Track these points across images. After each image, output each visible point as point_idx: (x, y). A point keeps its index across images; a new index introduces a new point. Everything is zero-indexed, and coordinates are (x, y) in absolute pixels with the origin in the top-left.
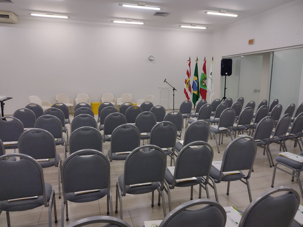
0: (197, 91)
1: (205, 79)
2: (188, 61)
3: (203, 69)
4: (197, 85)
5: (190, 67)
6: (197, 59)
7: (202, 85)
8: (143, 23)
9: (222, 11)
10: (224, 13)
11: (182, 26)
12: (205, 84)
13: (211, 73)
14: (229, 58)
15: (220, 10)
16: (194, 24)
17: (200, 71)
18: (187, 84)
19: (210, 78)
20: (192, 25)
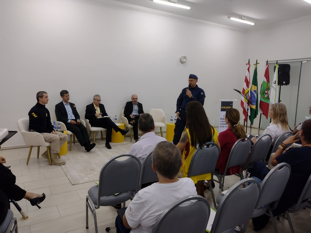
0: (255, 106)
1: (268, 89)
2: (247, 64)
3: (265, 76)
4: (256, 97)
5: (249, 73)
6: (257, 62)
7: (264, 97)
8: (189, 8)
12: (268, 96)
13: (275, 81)
16: (245, 17)
17: (261, 79)
19: (274, 88)
20: (241, 17)
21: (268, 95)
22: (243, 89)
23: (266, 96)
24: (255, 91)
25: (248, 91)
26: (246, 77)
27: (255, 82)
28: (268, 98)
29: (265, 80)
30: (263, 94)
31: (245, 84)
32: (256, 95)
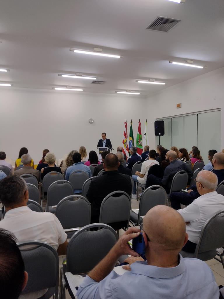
1: (141, 139)
2: (124, 123)
3: (138, 130)
4: (132, 145)
5: (126, 129)
8: (82, 90)
9: (151, 80)
10: (153, 81)
11: (118, 92)
14: (162, 120)
15: (149, 79)
16: (129, 90)
17: (136, 133)
18: (125, 144)
19: (145, 138)
20: (127, 91)
21: (141, 143)
22: (123, 140)
23: (139, 144)
24: (131, 141)
25: (126, 141)
26: (124, 132)
27: (131, 135)
28: (141, 145)
29: (139, 133)
30: (138, 143)
31: (124, 136)
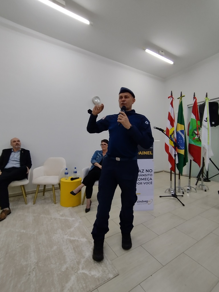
0: (184, 150)
4: (184, 139)
5: (173, 108)
6: (181, 95)
7: (194, 139)
13: (207, 118)
19: (205, 127)
21: (199, 136)
22: (167, 128)
23: (196, 137)
24: (182, 131)
25: (174, 131)
26: (169, 113)
28: (199, 140)
29: (194, 117)
30: (193, 135)
31: (169, 122)
32: (183, 136)
